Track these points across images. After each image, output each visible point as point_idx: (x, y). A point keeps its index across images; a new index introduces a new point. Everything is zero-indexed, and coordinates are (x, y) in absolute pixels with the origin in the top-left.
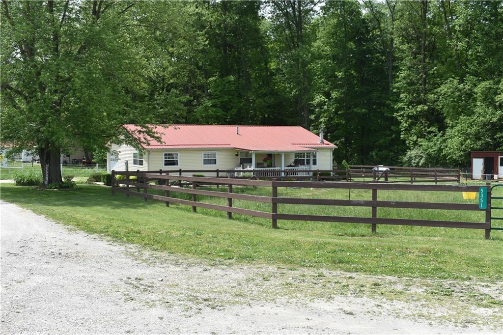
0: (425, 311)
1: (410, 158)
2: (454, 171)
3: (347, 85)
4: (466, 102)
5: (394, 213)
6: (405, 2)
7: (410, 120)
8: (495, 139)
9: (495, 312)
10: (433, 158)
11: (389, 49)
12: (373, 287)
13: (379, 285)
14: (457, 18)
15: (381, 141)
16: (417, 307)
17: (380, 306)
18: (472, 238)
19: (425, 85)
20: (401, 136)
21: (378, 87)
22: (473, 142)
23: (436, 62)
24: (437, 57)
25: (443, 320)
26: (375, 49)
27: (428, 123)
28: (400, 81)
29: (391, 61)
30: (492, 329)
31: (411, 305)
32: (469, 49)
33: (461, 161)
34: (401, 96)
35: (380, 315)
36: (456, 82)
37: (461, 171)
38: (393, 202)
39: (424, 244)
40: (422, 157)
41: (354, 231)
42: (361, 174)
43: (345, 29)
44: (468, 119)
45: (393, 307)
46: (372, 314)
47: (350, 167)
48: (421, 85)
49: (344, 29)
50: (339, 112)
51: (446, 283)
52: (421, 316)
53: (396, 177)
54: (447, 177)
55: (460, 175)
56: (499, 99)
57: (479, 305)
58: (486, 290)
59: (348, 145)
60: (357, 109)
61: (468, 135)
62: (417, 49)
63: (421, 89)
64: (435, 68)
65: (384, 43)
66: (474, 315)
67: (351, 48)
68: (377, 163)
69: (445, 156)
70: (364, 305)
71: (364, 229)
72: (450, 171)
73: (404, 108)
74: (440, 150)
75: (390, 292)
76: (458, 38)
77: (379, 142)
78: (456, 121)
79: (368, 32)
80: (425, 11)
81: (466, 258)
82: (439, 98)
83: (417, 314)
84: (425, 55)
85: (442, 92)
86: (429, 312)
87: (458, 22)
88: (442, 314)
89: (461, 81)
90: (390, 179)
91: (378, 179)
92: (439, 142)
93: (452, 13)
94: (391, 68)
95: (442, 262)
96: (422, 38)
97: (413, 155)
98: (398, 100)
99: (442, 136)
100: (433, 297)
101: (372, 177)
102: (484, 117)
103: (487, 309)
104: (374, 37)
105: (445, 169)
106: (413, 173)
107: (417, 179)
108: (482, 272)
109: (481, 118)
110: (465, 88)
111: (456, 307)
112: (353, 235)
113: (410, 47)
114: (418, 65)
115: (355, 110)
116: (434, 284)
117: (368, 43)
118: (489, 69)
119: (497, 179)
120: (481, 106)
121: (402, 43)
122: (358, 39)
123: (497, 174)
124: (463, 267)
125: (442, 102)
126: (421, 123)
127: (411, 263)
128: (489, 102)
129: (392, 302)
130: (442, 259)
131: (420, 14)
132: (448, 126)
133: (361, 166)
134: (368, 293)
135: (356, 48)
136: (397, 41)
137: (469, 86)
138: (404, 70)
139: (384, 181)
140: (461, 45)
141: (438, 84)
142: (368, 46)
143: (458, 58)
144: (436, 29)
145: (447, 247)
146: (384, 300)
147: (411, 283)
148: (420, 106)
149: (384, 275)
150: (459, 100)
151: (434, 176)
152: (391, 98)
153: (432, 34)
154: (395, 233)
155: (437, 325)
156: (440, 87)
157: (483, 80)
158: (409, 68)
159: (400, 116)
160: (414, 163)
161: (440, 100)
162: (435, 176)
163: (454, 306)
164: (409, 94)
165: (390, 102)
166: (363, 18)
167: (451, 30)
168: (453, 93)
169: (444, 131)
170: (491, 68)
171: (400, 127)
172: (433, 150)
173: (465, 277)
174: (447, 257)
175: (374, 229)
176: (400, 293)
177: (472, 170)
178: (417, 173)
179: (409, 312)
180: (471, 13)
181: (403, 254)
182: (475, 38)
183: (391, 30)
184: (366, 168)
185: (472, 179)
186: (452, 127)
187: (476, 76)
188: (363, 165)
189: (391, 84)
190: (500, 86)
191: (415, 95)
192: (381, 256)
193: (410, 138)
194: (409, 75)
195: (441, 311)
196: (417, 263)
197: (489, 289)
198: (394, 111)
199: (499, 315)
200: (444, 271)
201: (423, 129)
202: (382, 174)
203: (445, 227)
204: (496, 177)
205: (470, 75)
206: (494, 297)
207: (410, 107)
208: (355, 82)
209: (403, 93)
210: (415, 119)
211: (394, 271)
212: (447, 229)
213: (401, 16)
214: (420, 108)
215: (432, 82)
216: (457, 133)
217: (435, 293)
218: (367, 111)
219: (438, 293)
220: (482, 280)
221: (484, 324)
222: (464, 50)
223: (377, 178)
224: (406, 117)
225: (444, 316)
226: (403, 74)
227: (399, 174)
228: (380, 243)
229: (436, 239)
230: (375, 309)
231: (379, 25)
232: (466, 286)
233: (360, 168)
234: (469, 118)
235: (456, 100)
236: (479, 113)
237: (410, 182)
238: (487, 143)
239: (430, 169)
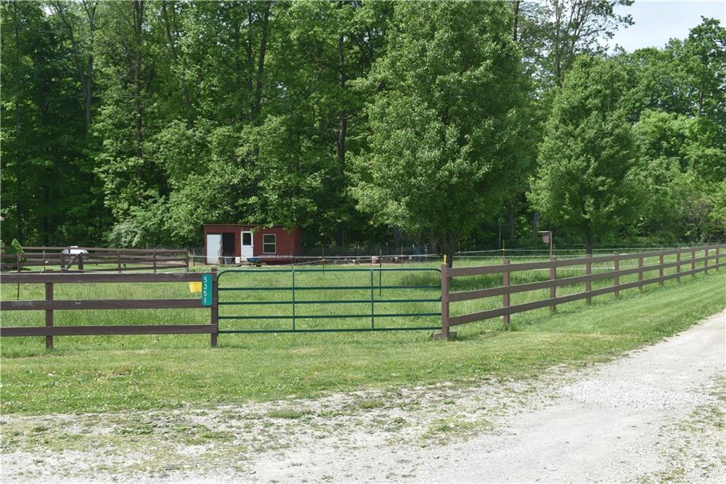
0: (109, 462)
1: (119, 234)
2: (181, 253)
3: (20, 122)
4: (197, 155)
5: (84, 318)
6: (109, 3)
7: (118, 179)
8: (237, 208)
9: (210, 449)
10: (153, 234)
11: (87, 72)
12: (34, 433)
13: (44, 430)
14: (184, 35)
15: (75, 209)
16: (98, 456)
17: (42, 462)
18: (194, 347)
19: (139, 129)
20: (105, 202)
21: (71, 128)
22: (206, 212)
23: (156, 95)
24: (158, 89)
25: (134, 471)
26: (65, 69)
27: (145, 183)
28: (103, 121)
29: (89, 89)
30: (202, 474)
31: (90, 454)
32: (201, 81)
33: (192, 238)
34: (105, 143)
35: (38, 476)
36: (183, 125)
37: (191, 253)
38: (78, 301)
39: (123, 360)
40: (136, 233)
41: (18, 349)
42: (42, 260)
43: (17, 34)
44: (200, 179)
45: (61, 461)
46: (27, 477)
47: (24, 250)
48: (134, 127)
49: (15, 35)
50: (8, 165)
51: (146, 417)
52: (100, 469)
53: (97, 263)
54: (172, 262)
55: (189, 258)
56: (240, 153)
57: (189, 443)
58: (201, 420)
59: (22, 215)
60: (37, 159)
61: (200, 201)
62: (128, 75)
63: (134, 134)
64: (155, 104)
65: (78, 61)
66: (179, 457)
67: (28, 67)
68: (69, 244)
69: (168, 231)
70: (14, 463)
71: (35, 344)
72: (177, 252)
73: (109, 160)
74: (162, 222)
75: (60, 438)
76: (185, 63)
77: (72, 212)
78: (184, 182)
79: (54, 43)
80: (141, 21)
81: (179, 377)
82: (159, 148)
83: (97, 466)
84: (140, 85)
85: (164, 139)
86: (116, 461)
87: (186, 41)
88: (135, 461)
89: (191, 125)
90: (86, 267)
91: (68, 268)
92: (160, 212)
93: (178, 27)
94: (89, 100)
95: (144, 386)
96: (134, 58)
97: (123, 231)
98: (101, 149)
99: (165, 203)
100: (124, 439)
101: (59, 264)
102: (221, 177)
103: (199, 446)
104: (64, 51)
105: (168, 250)
106: (121, 256)
107: (128, 266)
108: (199, 394)
109: (218, 179)
110: (195, 136)
111: (156, 448)
112: (16, 355)
113: (118, 71)
114: (130, 99)
115: (33, 161)
116: (129, 419)
117: (54, 60)
118: (228, 110)
119: (239, 262)
120: (218, 161)
121: (106, 64)
122: (38, 52)
123: (240, 255)
124: (174, 390)
125: (163, 153)
126: (134, 182)
127: (99, 390)
128: (229, 156)
129: (62, 454)
130: (146, 381)
131: (133, 24)
132: (173, 189)
133: (43, 248)
134: (24, 445)
135: (34, 66)
136: (98, 62)
137: (200, 132)
138: (109, 105)
139: (77, 270)
140: (190, 74)
141: (158, 127)
142: (55, 64)
143: (186, 92)
144: (155, 48)
145: (157, 363)
146: (49, 452)
147: (94, 421)
148: (133, 159)
149: (55, 413)
150: (186, 152)
151: (152, 261)
152: (90, 145)
153: (149, 55)
154: (84, 347)
155: (124, 479)
156: (161, 131)
157: (220, 125)
158: (117, 103)
159: (103, 172)
160: (125, 242)
161: (160, 150)
162: (154, 261)
163: (153, 448)
164: (117, 139)
165: (88, 151)
166: (46, 20)
167: (176, 52)
168: (179, 141)
169: (168, 195)
170: (230, 109)
171: (104, 189)
172: (151, 223)
173: (175, 404)
174: (154, 377)
175: (49, 343)
176: (76, 438)
177: (206, 251)
178: (128, 256)
179: (84, 466)
180: (203, 29)
181: (88, 378)
182: (209, 65)
183: (89, 43)
184: (47, 251)
185: (206, 264)
186: (178, 190)
187: (211, 120)
188: (47, 246)
189: (89, 124)
190: (242, 134)
191: (125, 142)
192: (54, 385)
193: (119, 205)
194: (117, 112)
195: (132, 458)
196: (107, 390)
197: (205, 417)
198: (93, 164)
199: (214, 452)
200: (146, 399)
201: (138, 193)
202: (75, 259)
203: (157, 334)
204: (237, 260)
205: (202, 117)
206: (210, 428)
207: (118, 159)
208: (34, 118)
209: (108, 138)
210: (125, 177)
211: (72, 406)
212: (161, 337)
213: (104, 24)
214: (132, 161)
215: (148, 124)
216: (184, 199)
217: (129, 433)
218: (52, 163)
219: (132, 431)
220: (197, 406)
221: (191, 469)
222: (194, 81)
223: (66, 266)
224: (112, 174)
225: (137, 464)
226: (107, 110)
227: (102, 258)
228: (55, 365)
229: (142, 352)
230: (33, 468)
231: (71, 34)
232: (174, 417)
233: (41, 251)
234: (202, 177)
235: (183, 151)
236: (216, 172)
237: (117, 270)
238: (226, 212)
239: (147, 250)
